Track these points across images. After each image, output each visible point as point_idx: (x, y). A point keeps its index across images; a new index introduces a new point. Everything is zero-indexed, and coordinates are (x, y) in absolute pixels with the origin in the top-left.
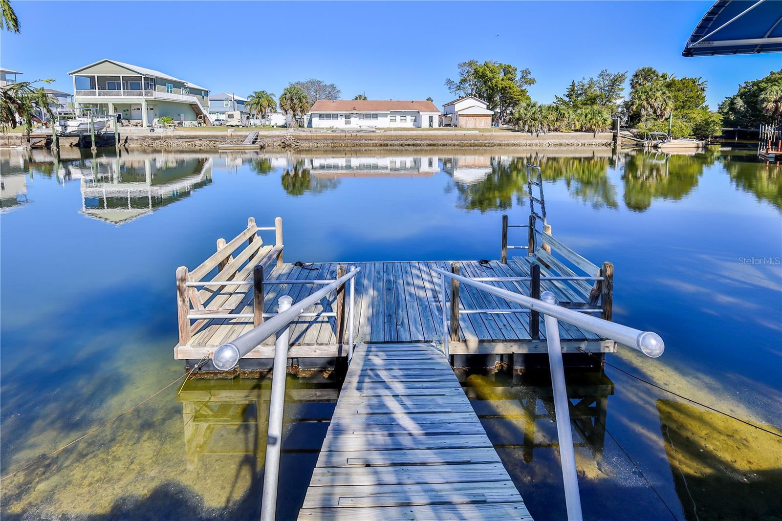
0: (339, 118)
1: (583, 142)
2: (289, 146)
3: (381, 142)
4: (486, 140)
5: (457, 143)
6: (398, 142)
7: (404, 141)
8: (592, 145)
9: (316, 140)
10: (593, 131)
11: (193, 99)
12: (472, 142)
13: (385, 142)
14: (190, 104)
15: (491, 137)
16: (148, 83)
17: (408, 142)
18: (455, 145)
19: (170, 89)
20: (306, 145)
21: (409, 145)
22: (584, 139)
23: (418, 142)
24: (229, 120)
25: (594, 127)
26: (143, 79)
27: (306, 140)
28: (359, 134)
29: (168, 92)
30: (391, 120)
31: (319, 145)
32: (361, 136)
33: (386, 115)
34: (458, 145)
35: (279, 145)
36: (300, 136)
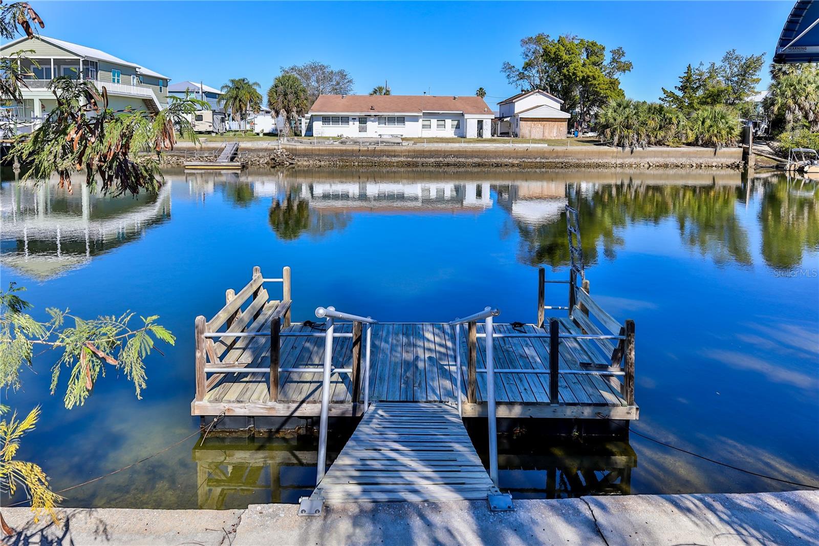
0: (351, 123)
1: (699, 161)
2: (281, 164)
3: (409, 159)
4: (557, 157)
5: (516, 162)
6: (433, 160)
7: (441, 159)
8: (712, 166)
9: (318, 155)
10: (714, 145)
11: (148, 92)
12: (538, 160)
13: (414, 160)
14: (143, 100)
15: (566, 154)
16: (88, 69)
17: (447, 160)
18: (513, 165)
19: (116, 78)
20: (305, 163)
21: (448, 165)
22: (701, 158)
23: (461, 160)
24: (196, 123)
25: (714, 139)
26: (81, 63)
27: (304, 155)
28: (379, 148)
29: (114, 81)
30: (424, 126)
31: (322, 163)
32: (381, 151)
33: (415, 119)
34: (519, 165)
35: (267, 163)
36: (296, 150)
